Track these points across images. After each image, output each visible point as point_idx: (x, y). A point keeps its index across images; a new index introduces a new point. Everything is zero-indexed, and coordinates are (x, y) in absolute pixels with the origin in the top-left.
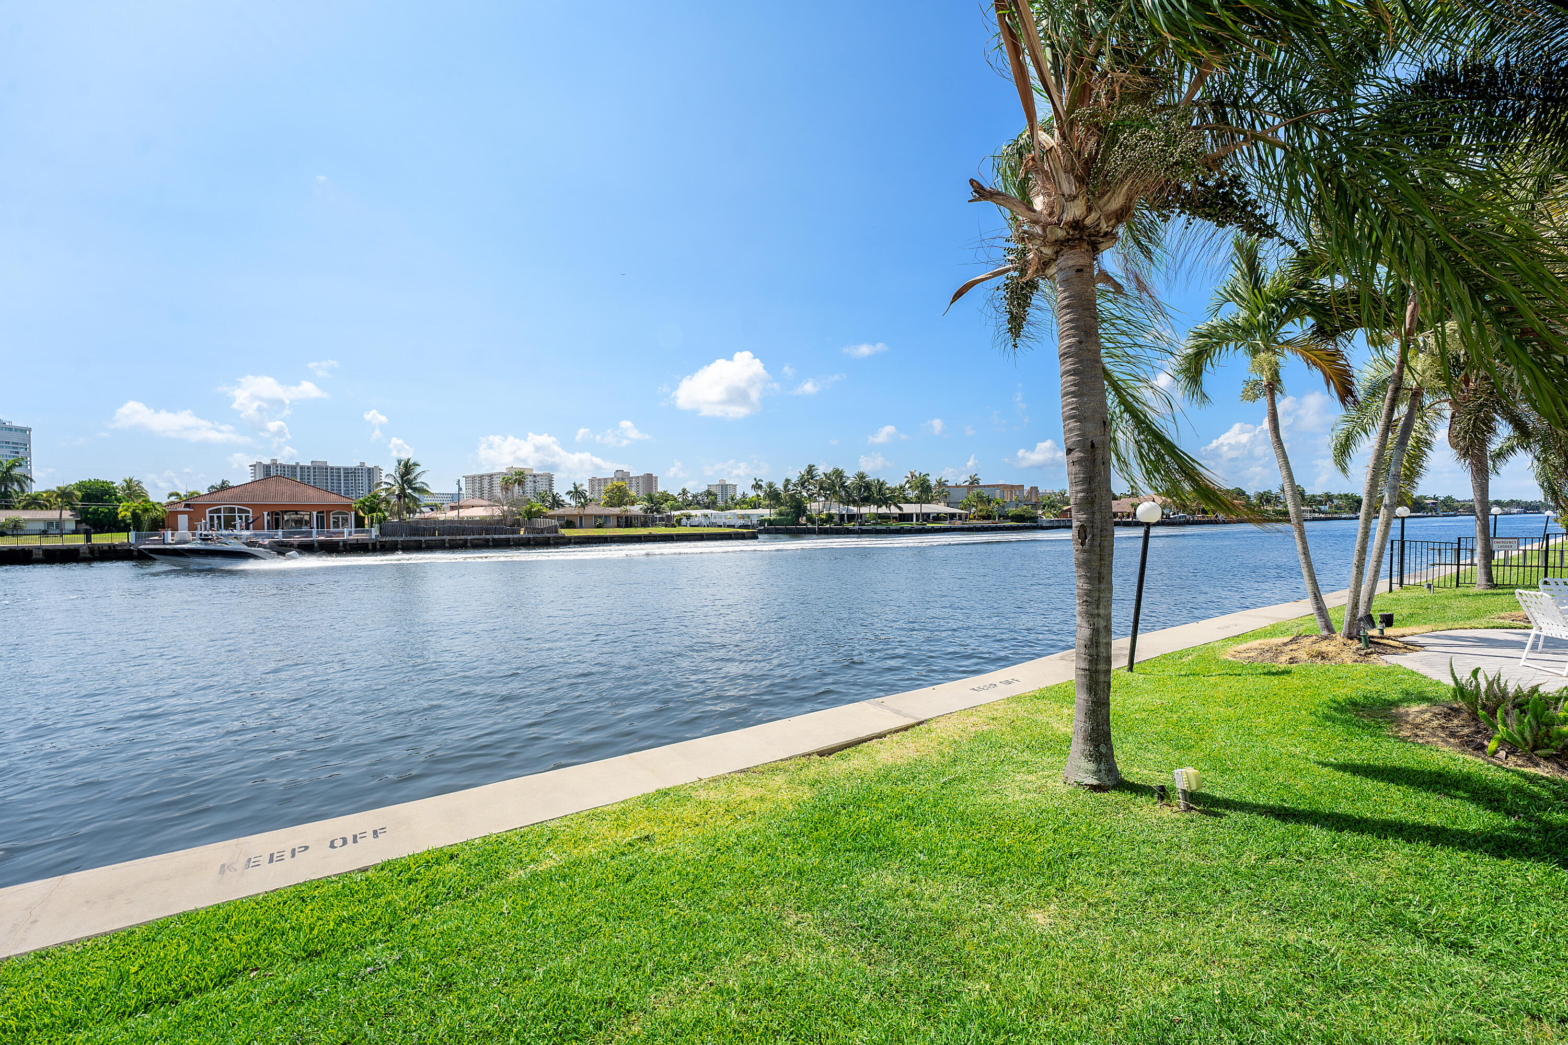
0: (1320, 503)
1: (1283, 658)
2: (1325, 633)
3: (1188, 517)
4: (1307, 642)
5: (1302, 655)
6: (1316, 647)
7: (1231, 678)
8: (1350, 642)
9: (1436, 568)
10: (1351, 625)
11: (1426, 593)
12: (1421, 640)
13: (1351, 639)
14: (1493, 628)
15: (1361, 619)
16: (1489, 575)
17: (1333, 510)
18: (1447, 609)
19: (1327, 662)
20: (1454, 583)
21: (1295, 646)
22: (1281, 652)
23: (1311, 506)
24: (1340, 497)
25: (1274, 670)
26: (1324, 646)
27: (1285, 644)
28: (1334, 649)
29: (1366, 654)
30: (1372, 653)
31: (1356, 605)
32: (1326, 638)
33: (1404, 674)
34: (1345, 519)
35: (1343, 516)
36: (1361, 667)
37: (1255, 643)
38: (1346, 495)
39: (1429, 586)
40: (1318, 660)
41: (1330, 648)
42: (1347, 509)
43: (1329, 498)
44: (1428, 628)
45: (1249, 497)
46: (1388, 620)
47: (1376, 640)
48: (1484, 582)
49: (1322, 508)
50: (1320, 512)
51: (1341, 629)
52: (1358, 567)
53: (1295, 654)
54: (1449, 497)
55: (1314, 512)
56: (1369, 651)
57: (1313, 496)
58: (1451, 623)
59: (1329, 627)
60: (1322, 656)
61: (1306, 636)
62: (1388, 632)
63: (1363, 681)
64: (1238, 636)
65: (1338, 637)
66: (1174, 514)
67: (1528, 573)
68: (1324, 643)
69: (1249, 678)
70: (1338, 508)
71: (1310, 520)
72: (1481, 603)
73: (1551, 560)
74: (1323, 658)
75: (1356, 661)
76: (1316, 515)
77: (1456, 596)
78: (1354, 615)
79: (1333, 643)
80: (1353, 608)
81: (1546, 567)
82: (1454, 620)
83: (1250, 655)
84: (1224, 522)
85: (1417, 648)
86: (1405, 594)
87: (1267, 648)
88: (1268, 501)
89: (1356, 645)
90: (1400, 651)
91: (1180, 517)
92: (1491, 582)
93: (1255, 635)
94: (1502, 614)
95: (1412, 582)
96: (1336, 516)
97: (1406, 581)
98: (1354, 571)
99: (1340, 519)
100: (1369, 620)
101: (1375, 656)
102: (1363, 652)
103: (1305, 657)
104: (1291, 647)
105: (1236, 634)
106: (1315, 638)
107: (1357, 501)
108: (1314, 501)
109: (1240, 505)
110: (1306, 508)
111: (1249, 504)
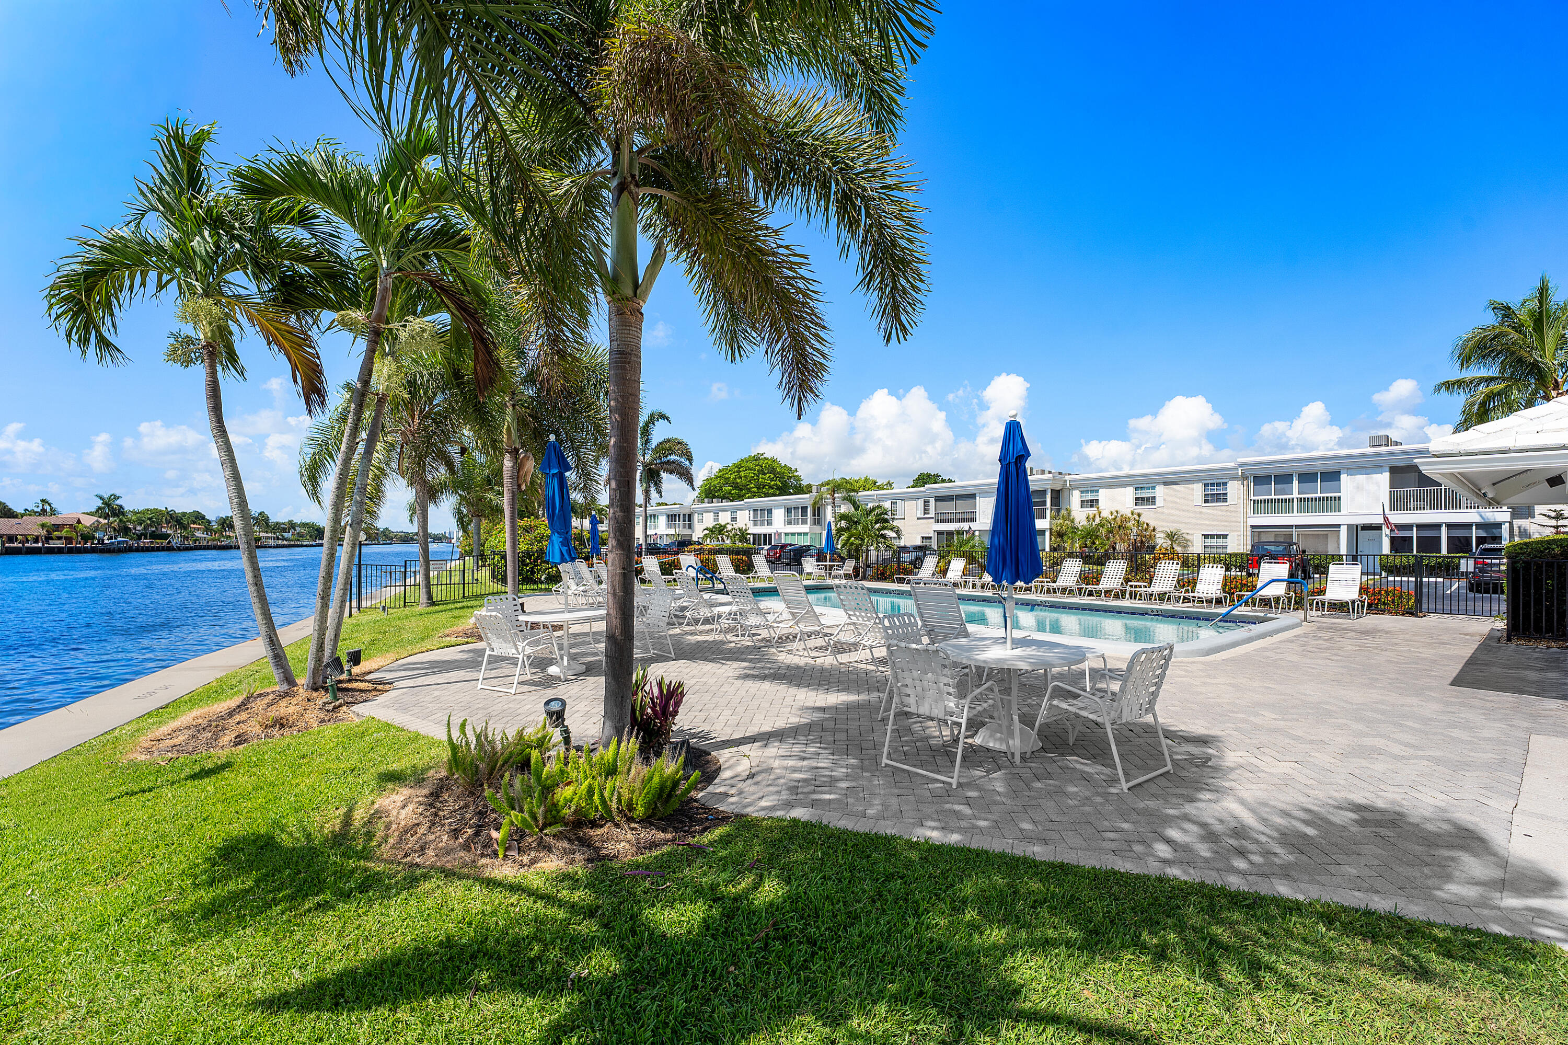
0: (284, 530)
1: (227, 738)
2: (285, 687)
3: (130, 542)
4: (259, 705)
5: (253, 728)
6: (273, 713)
7: (134, 799)
8: (315, 694)
9: (388, 588)
10: (315, 672)
11: (380, 615)
12: (388, 676)
13: (316, 690)
14: (444, 647)
15: (328, 665)
16: (429, 593)
17: (296, 537)
18: (403, 631)
19: (286, 732)
20: (402, 603)
21: (244, 716)
22: (224, 729)
23: (275, 533)
24: (304, 525)
25: (209, 765)
26: (285, 709)
27: (231, 714)
28: (298, 708)
29: (335, 708)
30: (341, 706)
31: (320, 647)
32: (284, 695)
33: (379, 730)
34: (306, 546)
36: (329, 730)
37: (186, 718)
38: (308, 524)
39: (384, 608)
40: (275, 731)
41: (291, 710)
42: (309, 537)
43: (292, 525)
44: (391, 656)
45: (209, 522)
46: (355, 658)
47: (344, 685)
48: (426, 601)
49: (286, 535)
50: (284, 539)
51: (303, 680)
52: (322, 598)
53: (243, 728)
54: (387, 529)
55: (278, 539)
56: (337, 703)
57: (277, 523)
58: (409, 648)
59: (289, 680)
60: (281, 723)
61: (260, 695)
62: (356, 670)
63: (334, 754)
64: (166, 707)
65: (301, 690)
66: (111, 538)
67: (452, 589)
68: (283, 703)
69: (168, 792)
70: (301, 535)
71: (274, 547)
72: (427, 621)
73: (466, 579)
74: (282, 726)
75: (323, 721)
76: (280, 542)
77: (407, 617)
78: (319, 660)
79: (294, 702)
80: (317, 651)
81: (464, 584)
82: (410, 642)
83: (176, 741)
84: (179, 549)
85: (387, 687)
86: (364, 618)
87: (204, 723)
89: (323, 698)
90: (370, 695)
91: (119, 543)
92: (432, 602)
93: (193, 699)
94: (447, 632)
95: (369, 604)
96: (299, 543)
97: (363, 604)
98: (318, 602)
99: (302, 546)
100: (337, 663)
101: (345, 708)
102: (330, 707)
103: (257, 729)
104: (237, 718)
105: (163, 704)
106: (271, 697)
107: (317, 530)
108: (278, 528)
109: (198, 529)
110: (270, 535)
111: (208, 529)
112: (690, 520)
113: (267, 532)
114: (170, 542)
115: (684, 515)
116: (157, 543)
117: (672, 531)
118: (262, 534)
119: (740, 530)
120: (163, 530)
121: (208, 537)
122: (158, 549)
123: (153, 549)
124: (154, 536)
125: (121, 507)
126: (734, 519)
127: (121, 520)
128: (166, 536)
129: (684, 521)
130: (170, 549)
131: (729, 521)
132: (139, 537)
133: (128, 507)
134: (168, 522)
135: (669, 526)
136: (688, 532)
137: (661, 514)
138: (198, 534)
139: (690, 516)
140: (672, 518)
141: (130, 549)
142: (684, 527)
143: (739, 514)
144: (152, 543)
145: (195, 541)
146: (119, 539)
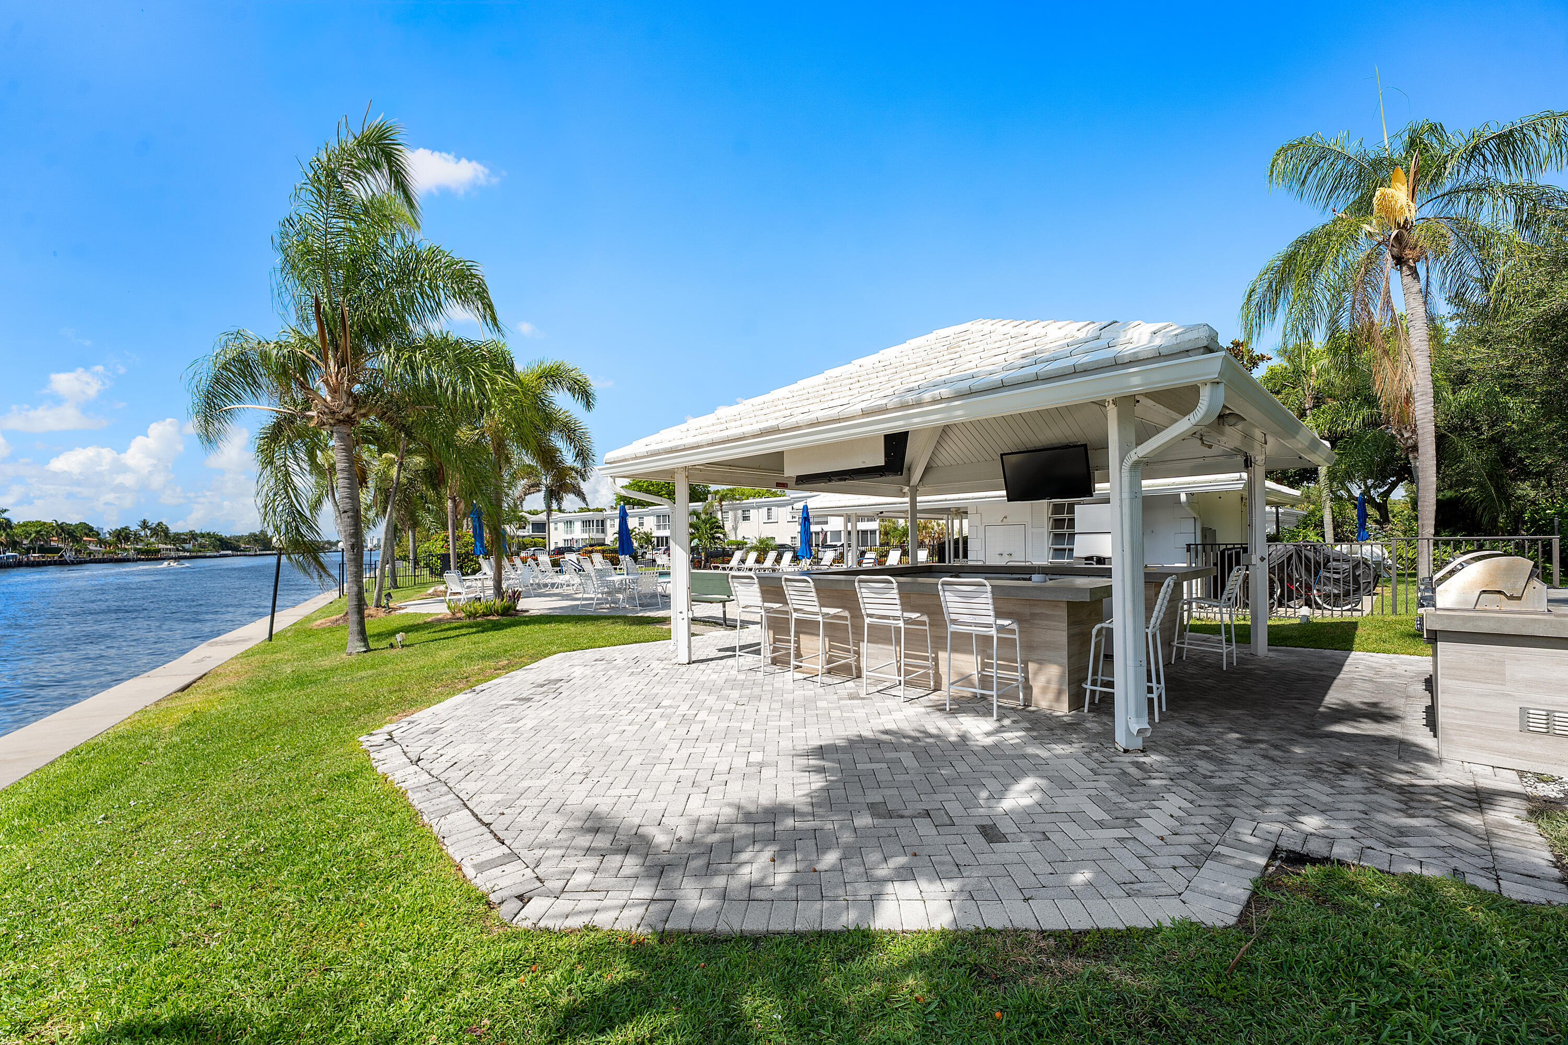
0: (184, 541)
3: (19, 557)
17: (197, 548)
23: (174, 545)
24: (205, 535)
34: (210, 557)
35: (208, 554)
38: (209, 534)
42: (211, 548)
43: (193, 536)
45: (101, 535)
49: (186, 546)
50: (184, 550)
55: (178, 550)
57: (178, 533)
70: (202, 546)
71: (176, 559)
76: (181, 554)
84: (73, 563)
88: (127, 539)
91: (8, 557)
96: (201, 554)
99: (205, 557)
107: (219, 540)
108: (178, 539)
109: (90, 542)
110: (169, 547)
111: (101, 542)
112: (602, 525)
113: (166, 544)
114: (62, 556)
115: (598, 521)
116: (49, 557)
117: (586, 536)
118: (161, 546)
119: (645, 533)
120: (52, 543)
121: (103, 550)
122: (50, 563)
123: (44, 564)
124: (42, 550)
125: (8, 521)
126: (641, 524)
127: (8, 534)
128: (57, 550)
129: (598, 526)
130: (62, 563)
131: (637, 525)
132: (28, 551)
133: (15, 521)
134: (59, 535)
135: (583, 531)
136: (601, 536)
137: (577, 520)
138: (92, 547)
139: (602, 521)
140: (586, 523)
141: (19, 564)
142: (598, 532)
143: (646, 520)
144: (43, 557)
145: (90, 554)
146: (8, 554)
